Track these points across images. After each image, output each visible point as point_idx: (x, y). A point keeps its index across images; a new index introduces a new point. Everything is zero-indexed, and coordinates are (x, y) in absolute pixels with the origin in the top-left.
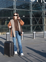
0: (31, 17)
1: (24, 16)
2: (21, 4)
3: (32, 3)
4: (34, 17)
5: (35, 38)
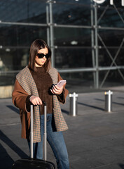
0: (96, 47)
1: (74, 43)
2: (65, 10)
3: (97, 6)
4: (102, 45)
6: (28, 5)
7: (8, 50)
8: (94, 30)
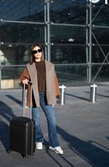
0: (90, 44)
1: (71, 40)
3: (92, 6)
4: (96, 43)
5: (95, 101)
6: (30, 3)
7: (10, 46)
8: (88, 28)
